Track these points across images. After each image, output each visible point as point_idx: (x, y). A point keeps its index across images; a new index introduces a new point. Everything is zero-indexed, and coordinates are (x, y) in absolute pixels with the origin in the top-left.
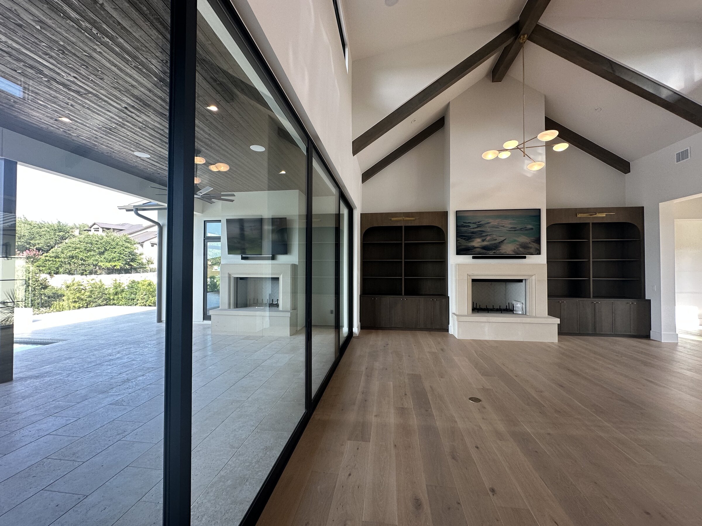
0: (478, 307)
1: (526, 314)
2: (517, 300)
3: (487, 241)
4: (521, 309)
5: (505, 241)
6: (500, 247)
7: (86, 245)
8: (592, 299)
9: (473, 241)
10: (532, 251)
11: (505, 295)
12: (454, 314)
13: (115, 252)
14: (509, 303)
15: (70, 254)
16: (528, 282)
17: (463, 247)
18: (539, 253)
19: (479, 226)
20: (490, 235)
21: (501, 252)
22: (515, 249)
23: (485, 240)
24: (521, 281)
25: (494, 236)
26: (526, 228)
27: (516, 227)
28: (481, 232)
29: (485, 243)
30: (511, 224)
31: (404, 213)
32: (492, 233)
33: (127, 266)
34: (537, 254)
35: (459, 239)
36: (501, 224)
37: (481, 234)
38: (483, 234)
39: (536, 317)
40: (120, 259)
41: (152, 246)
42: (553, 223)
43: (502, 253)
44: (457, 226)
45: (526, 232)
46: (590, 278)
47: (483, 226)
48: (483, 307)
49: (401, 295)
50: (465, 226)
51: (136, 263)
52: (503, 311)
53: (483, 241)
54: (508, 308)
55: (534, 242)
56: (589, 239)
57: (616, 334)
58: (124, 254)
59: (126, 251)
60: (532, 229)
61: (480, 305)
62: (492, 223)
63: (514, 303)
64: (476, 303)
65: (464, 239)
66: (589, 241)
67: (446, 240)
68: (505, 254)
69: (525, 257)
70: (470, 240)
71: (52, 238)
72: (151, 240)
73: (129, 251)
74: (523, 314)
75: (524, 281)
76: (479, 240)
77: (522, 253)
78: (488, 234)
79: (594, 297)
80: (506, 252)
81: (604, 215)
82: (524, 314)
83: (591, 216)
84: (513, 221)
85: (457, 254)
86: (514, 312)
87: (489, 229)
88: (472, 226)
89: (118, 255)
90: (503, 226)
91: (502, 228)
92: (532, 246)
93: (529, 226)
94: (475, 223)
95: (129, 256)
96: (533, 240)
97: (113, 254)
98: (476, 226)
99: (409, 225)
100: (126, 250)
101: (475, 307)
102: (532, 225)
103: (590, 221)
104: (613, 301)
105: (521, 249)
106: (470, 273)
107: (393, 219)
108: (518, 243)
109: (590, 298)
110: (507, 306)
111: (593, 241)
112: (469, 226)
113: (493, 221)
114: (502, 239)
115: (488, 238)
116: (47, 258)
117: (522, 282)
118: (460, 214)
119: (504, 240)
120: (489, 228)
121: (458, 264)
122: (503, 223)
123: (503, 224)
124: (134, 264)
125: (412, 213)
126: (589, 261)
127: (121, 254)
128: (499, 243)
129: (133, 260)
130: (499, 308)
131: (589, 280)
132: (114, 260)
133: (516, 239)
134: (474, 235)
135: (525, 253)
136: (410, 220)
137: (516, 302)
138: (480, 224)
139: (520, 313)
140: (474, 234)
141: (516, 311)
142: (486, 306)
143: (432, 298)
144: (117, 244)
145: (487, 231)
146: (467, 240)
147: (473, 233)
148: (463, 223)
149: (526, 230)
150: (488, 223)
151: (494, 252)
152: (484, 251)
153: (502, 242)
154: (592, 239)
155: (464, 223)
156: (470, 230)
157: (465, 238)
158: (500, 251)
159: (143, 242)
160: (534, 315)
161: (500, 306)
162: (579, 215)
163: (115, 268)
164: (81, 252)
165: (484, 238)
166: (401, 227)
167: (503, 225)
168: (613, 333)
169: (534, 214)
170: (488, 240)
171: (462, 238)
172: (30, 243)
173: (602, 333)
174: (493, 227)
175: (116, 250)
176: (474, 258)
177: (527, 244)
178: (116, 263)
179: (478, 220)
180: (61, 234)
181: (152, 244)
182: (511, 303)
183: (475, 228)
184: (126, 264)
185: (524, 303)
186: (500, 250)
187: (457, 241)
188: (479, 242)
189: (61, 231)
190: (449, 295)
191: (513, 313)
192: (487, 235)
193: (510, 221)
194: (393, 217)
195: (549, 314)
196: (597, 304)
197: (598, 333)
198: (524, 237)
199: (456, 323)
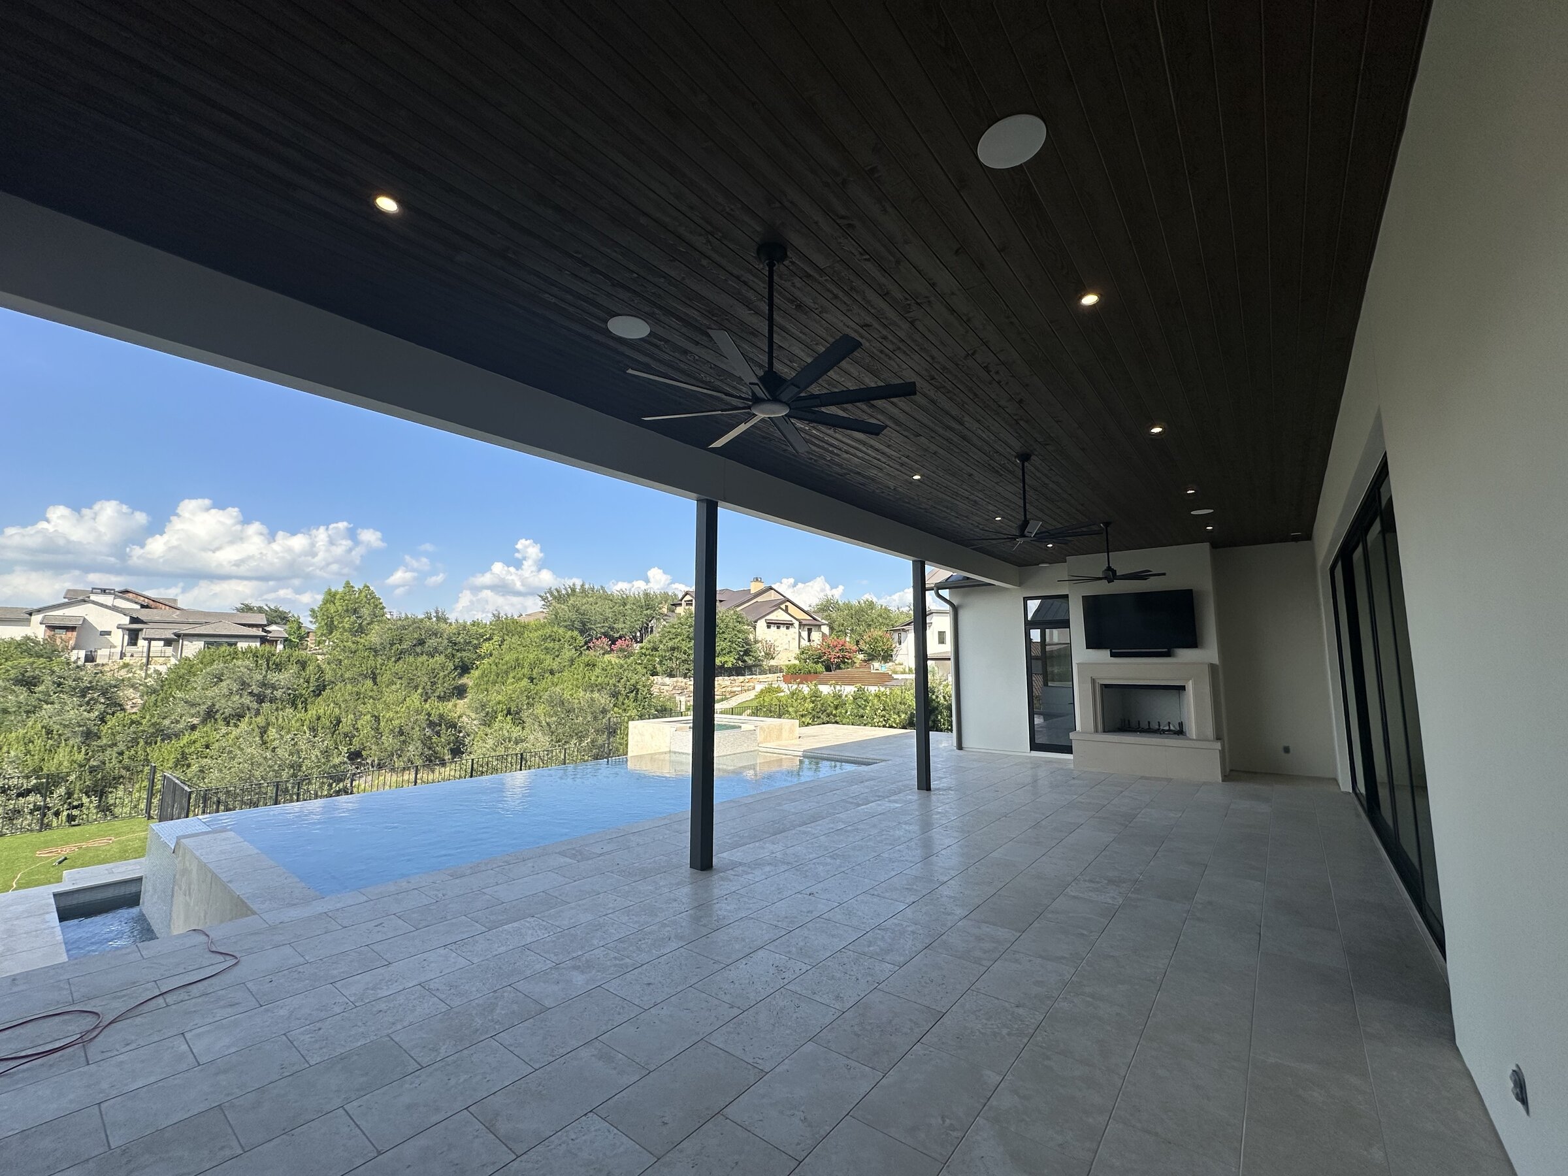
7: (689, 629)
13: (725, 639)
15: (670, 644)
33: (740, 662)
40: (731, 652)
41: (769, 627)
51: (751, 657)
58: (737, 643)
59: (739, 638)
71: (639, 620)
72: (767, 617)
73: (743, 637)
89: (729, 644)
95: (743, 647)
97: (722, 643)
100: (740, 635)
116: (644, 651)
124: (749, 661)
127: (732, 642)
129: (747, 653)
132: (724, 652)
144: (727, 627)
159: (756, 622)
163: (726, 666)
164: (683, 640)
172: (613, 628)
175: (726, 636)
178: (726, 659)
180: (649, 612)
181: (768, 623)
184: (739, 659)
189: (649, 608)
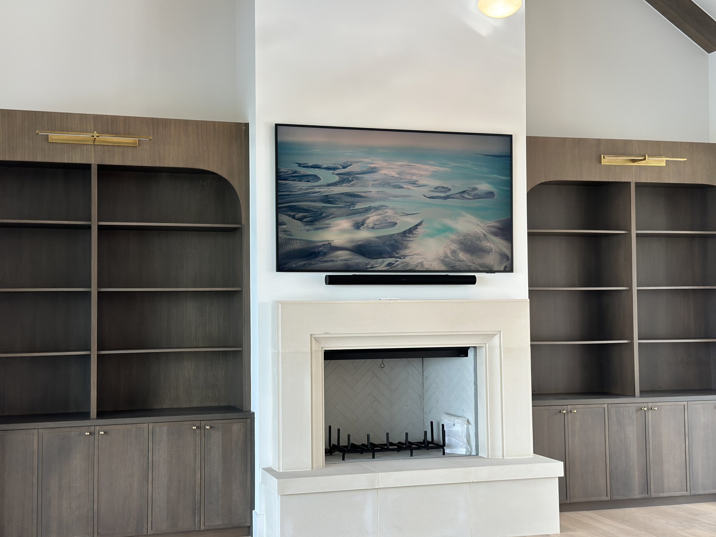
0: (344, 442)
1: (477, 454)
2: (453, 413)
3: (368, 228)
4: (465, 440)
5: (420, 230)
6: (406, 247)
8: (638, 400)
9: (326, 227)
10: (491, 260)
11: (422, 397)
12: (269, 470)
14: (432, 423)
16: (481, 354)
17: (296, 246)
18: (509, 269)
19: (346, 178)
20: (377, 209)
21: (407, 264)
22: (446, 257)
23: (363, 223)
24: (462, 352)
25: (390, 212)
26: (476, 192)
27: (449, 186)
28: (350, 199)
29: (364, 235)
30: (434, 176)
31: (96, 117)
32: (382, 203)
34: (505, 271)
35: (284, 218)
36: (409, 177)
37: (353, 204)
38: (359, 206)
39: (503, 462)
42: (544, 181)
43: (409, 268)
44: (279, 177)
45: (477, 203)
46: (632, 339)
47: (357, 179)
48: (359, 440)
49: (86, 415)
50: (301, 178)
52: (416, 449)
53: (358, 226)
54: (429, 438)
55: (495, 234)
56: (629, 230)
57: (694, 495)
60: (490, 194)
61: (349, 436)
62: (383, 172)
63: (446, 421)
64: (339, 430)
65: (300, 219)
66: (630, 234)
67: (243, 222)
68: (417, 269)
69: (472, 281)
70: (318, 225)
74: (470, 455)
75: (471, 353)
76: (345, 224)
77: (466, 268)
78: (373, 205)
79: (644, 393)
80: (422, 263)
81: (660, 162)
82: (474, 453)
83: (635, 164)
84: (441, 169)
85: (277, 271)
86: (447, 451)
87: (374, 190)
88: (326, 177)
90: (414, 183)
91: (410, 186)
92: (492, 246)
93: (484, 187)
94: (334, 169)
96: (494, 227)
98: (337, 178)
99: (117, 161)
101: (334, 441)
102: (489, 183)
103: (632, 178)
104: (685, 403)
105: (462, 256)
106: (318, 332)
107: (54, 137)
108: (454, 237)
109: (634, 395)
110: (426, 433)
111: (638, 235)
112: (316, 178)
113: (385, 164)
114: (412, 221)
115: (372, 218)
117: (466, 355)
118: (287, 137)
119: (416, 227)
120: (373, 185)
121: (283, 304)
122: (415, 171)
123: (413, 174)
125: (127, 120)
126: (631, 290)
128: (404, 234)
130: (403, 441)
131: (631, 344)
133: (449, 222)
134: (332, 209)
135: (473, 268)
136: (119, 146)
137: (453, 418)
138: (348, 174)
139: (462, 451)
140: (329, 202)
141: (450, 446)
142: (368, 436)
143: (198, 424)
145: (368, 195)
146: (311, 223)
147: (327, 199)
148: (297, 168)
149: (477, 197)
150: (372, 171)
151: (390, 264)
152: (360, 260)
153: (411, 231)
154: (637, 230)
155: (300, 165)
156: (317, 190)
157: (305, 217)
158: (407, 259)
160: (499, 455)
161: (407, 434)
162: (607, 160)
165: (359, 218)
166: (87, 167)
167: (414, 178)
168: (688, 493)
169: (496, 148)
170: (371, 225)
171: (293, 217)
173: (662, 495)
174: (386, 183)
176: (331, 281)
177: (479, 239)
179: (342, 160)
182: (438, 424)
183: (335, 184)
185: (472, 421)
186: (404, 257)
187: (278, 224)
188: (344, 231)
190: (255, 407)
191: (444, 453)
192: (367, 210)
193: (433, 169)
194: (54, 130)
195: (536, 451)
196: (650, 412)
197: (654, 495)
198: (470, 217)
199: (277, 500)
